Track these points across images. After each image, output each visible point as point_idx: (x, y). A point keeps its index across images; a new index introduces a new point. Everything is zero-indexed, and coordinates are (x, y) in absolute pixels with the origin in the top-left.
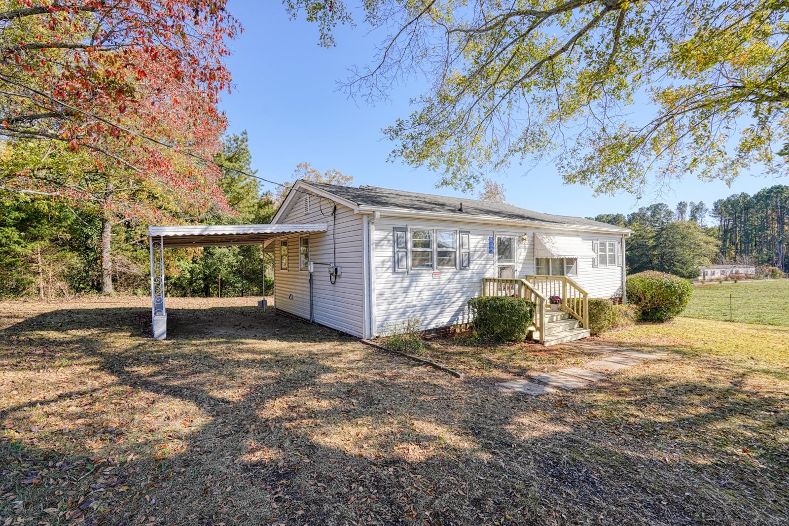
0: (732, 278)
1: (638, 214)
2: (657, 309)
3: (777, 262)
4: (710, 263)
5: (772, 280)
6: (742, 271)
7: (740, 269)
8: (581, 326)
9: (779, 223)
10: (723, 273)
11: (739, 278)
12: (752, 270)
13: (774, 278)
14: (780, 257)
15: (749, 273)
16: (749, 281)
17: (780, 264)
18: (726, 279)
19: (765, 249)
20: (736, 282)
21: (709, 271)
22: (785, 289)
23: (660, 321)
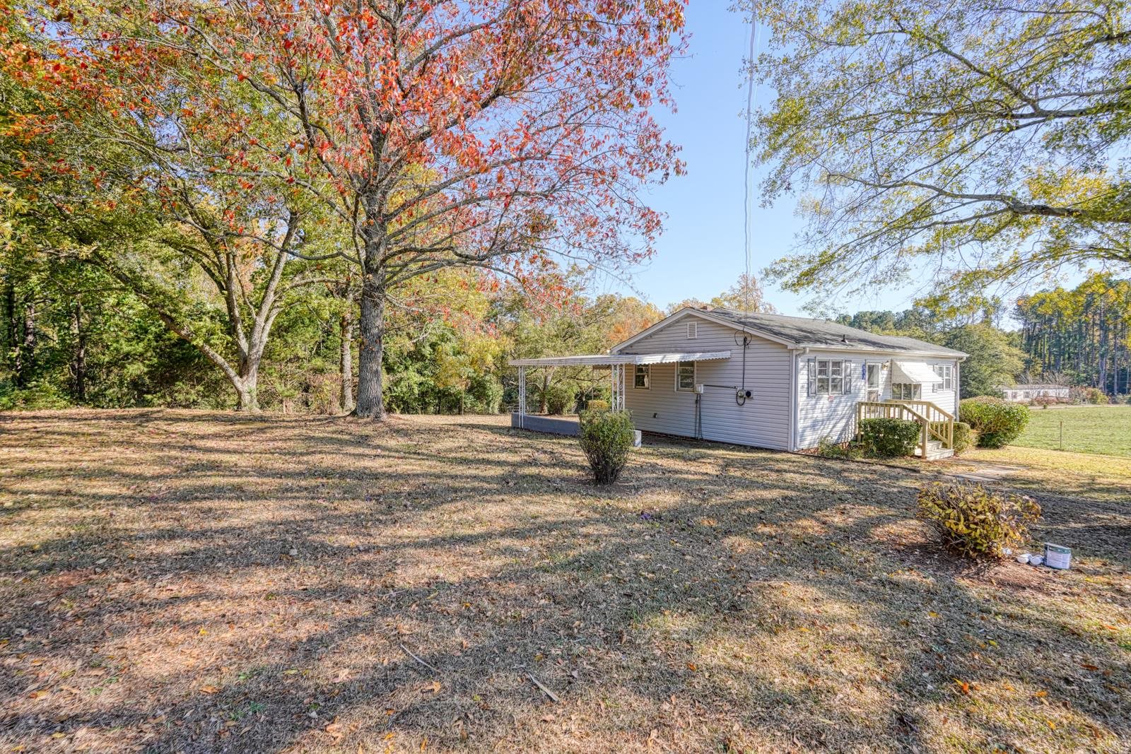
0: (1040, 403)
1: (912, 313)
2: (992, 436)
3: (1098, 382)
4: (1012, 381)
5: (1092, 406)
6: (1052, 393)
7: (1050, 391)
8: (945, 446)
9: (1101, 328)
10: (1027, 395)
11: (1048, 402)
12: (1064, 392)
13: (1094, 402)
14: (1102, 375)
15: (1062, 396)
16: (1063, 406)
17: (1101, 385)
18: (1032, 404)
19: (1082, 365)
20: (1045, 407)
21: (1009, 392)
22: (1109, 418)
23: (996, 447)
